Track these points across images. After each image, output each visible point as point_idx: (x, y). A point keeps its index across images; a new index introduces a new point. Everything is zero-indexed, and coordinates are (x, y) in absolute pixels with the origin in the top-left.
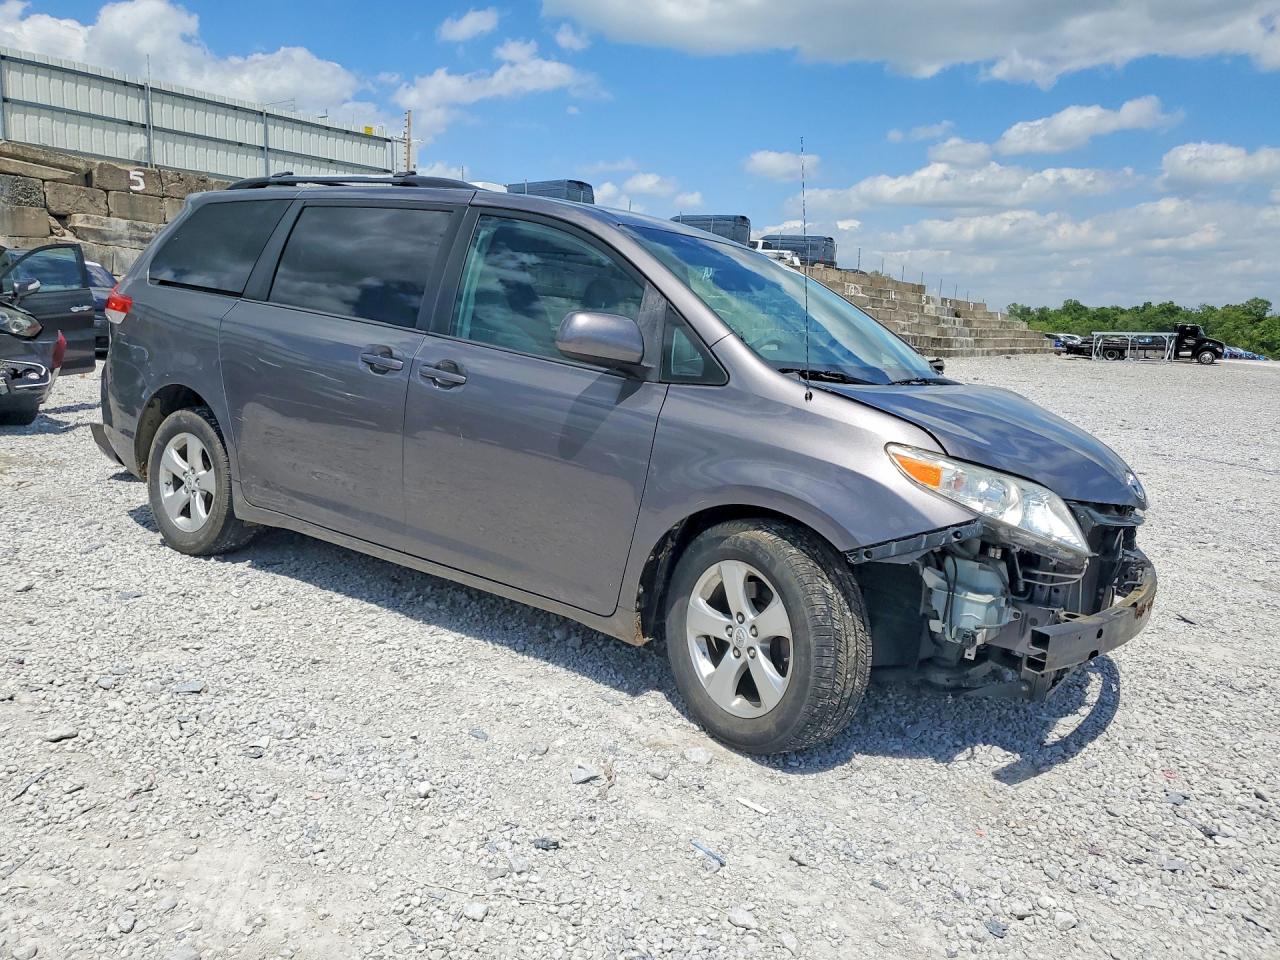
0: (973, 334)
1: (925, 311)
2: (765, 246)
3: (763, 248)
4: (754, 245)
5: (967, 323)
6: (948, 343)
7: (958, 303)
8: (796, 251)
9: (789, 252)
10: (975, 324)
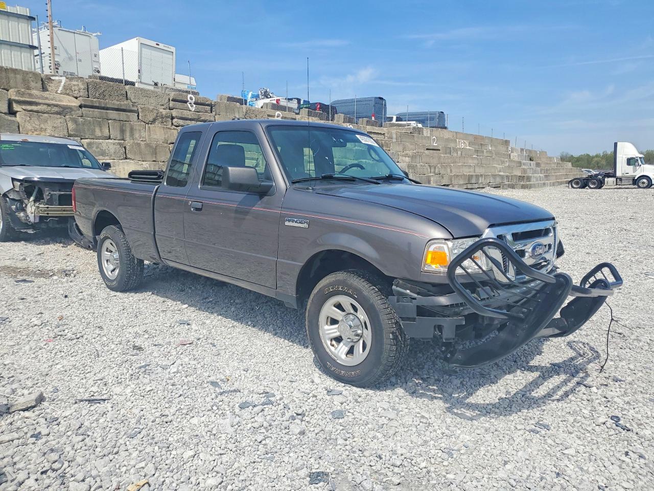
0: (543, 172)
1: (512, 157)
2: (398, 119)
3: (397, 121)
4: (391, 119)
5: (538, 165)
6: (529, 179)
7: (530, 151)
8: (419, 121)
9: (414, 122)
10: (542, 165)
